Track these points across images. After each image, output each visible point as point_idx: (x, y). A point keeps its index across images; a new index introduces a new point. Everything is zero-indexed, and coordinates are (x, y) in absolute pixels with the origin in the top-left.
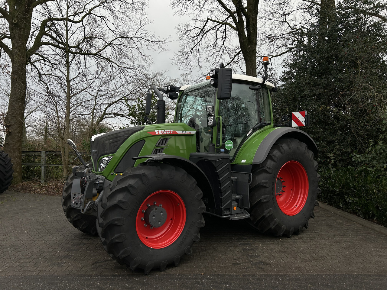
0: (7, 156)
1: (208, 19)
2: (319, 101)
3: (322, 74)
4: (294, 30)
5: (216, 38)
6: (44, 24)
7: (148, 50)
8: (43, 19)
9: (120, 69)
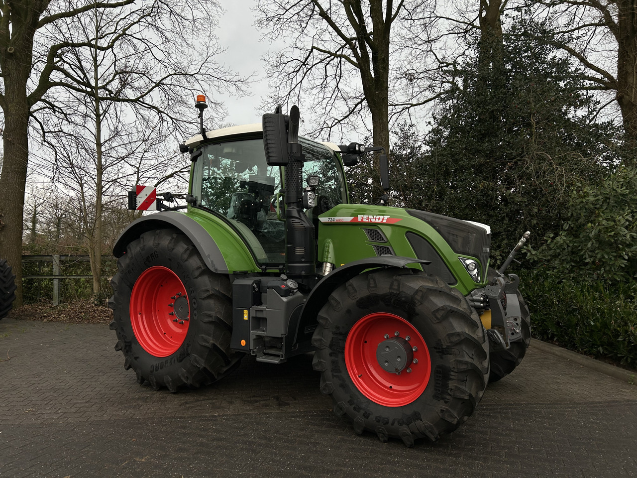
0: (5, 263)
1: (313, 48)
2: (480, 175)
3: (484, 135)
4: (443, 65)
5: (326, 75)
6: (53, 52)
7: (220, 93)
8: (51, 44)
9: (175, 123)
